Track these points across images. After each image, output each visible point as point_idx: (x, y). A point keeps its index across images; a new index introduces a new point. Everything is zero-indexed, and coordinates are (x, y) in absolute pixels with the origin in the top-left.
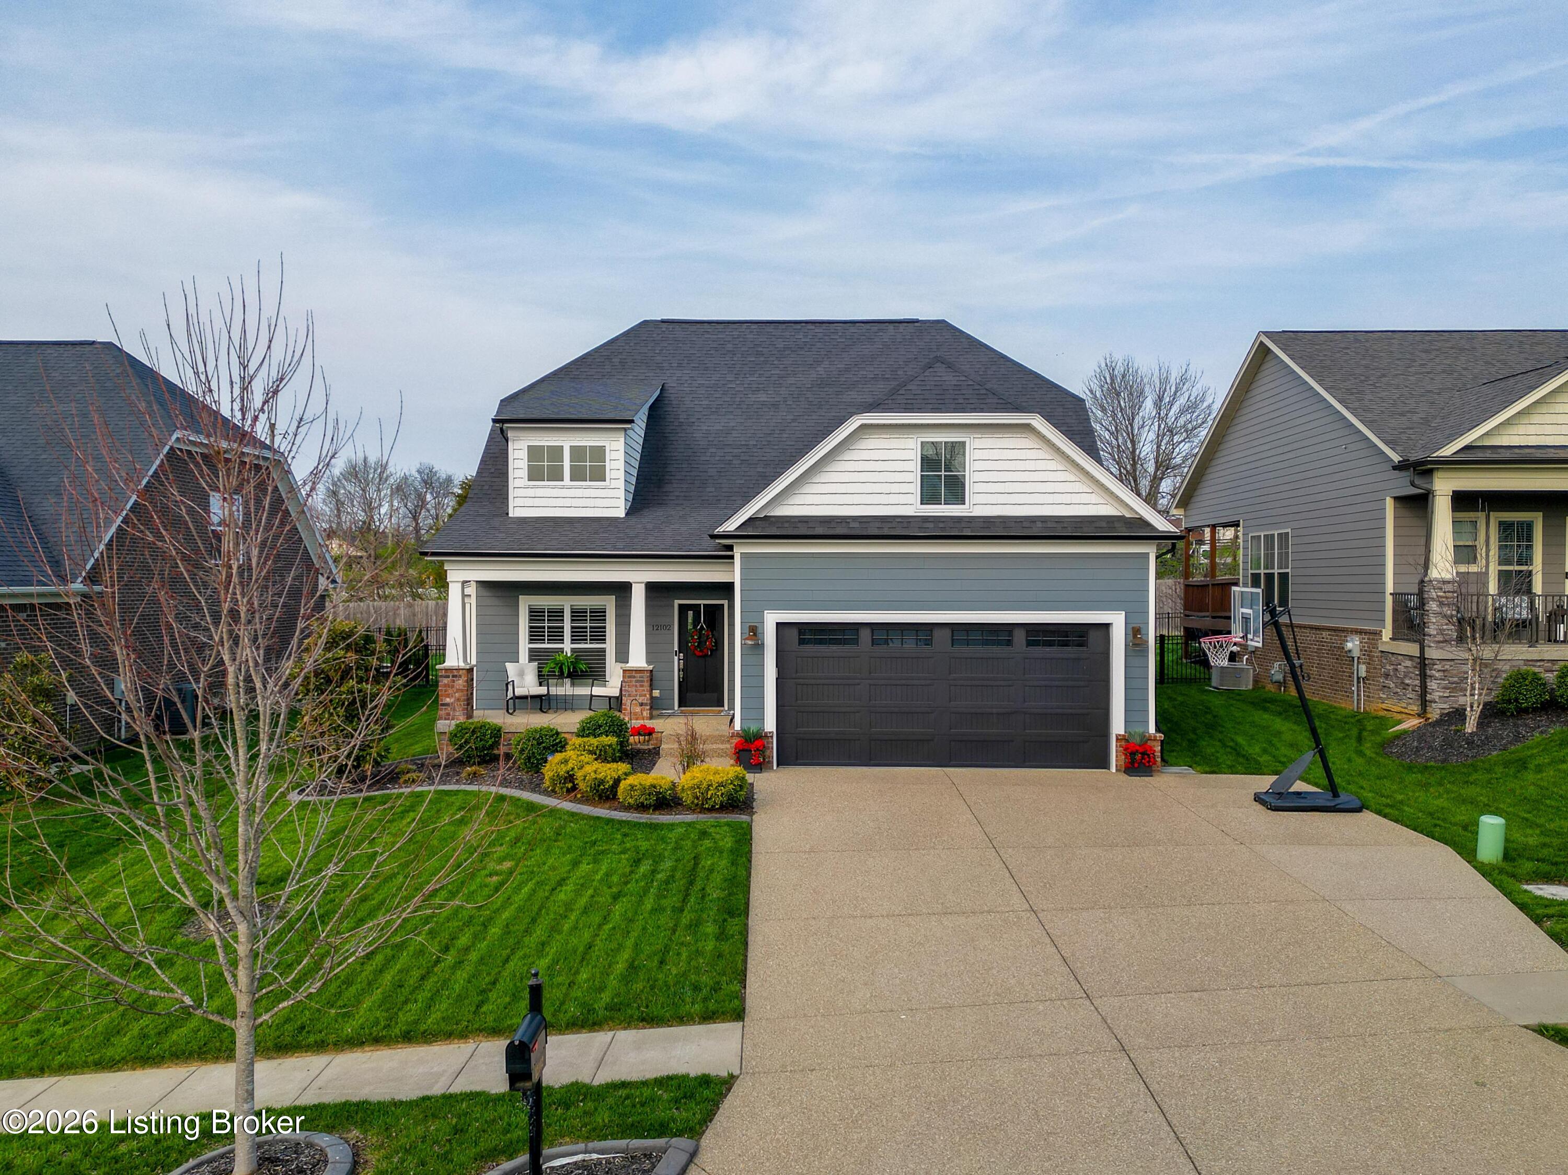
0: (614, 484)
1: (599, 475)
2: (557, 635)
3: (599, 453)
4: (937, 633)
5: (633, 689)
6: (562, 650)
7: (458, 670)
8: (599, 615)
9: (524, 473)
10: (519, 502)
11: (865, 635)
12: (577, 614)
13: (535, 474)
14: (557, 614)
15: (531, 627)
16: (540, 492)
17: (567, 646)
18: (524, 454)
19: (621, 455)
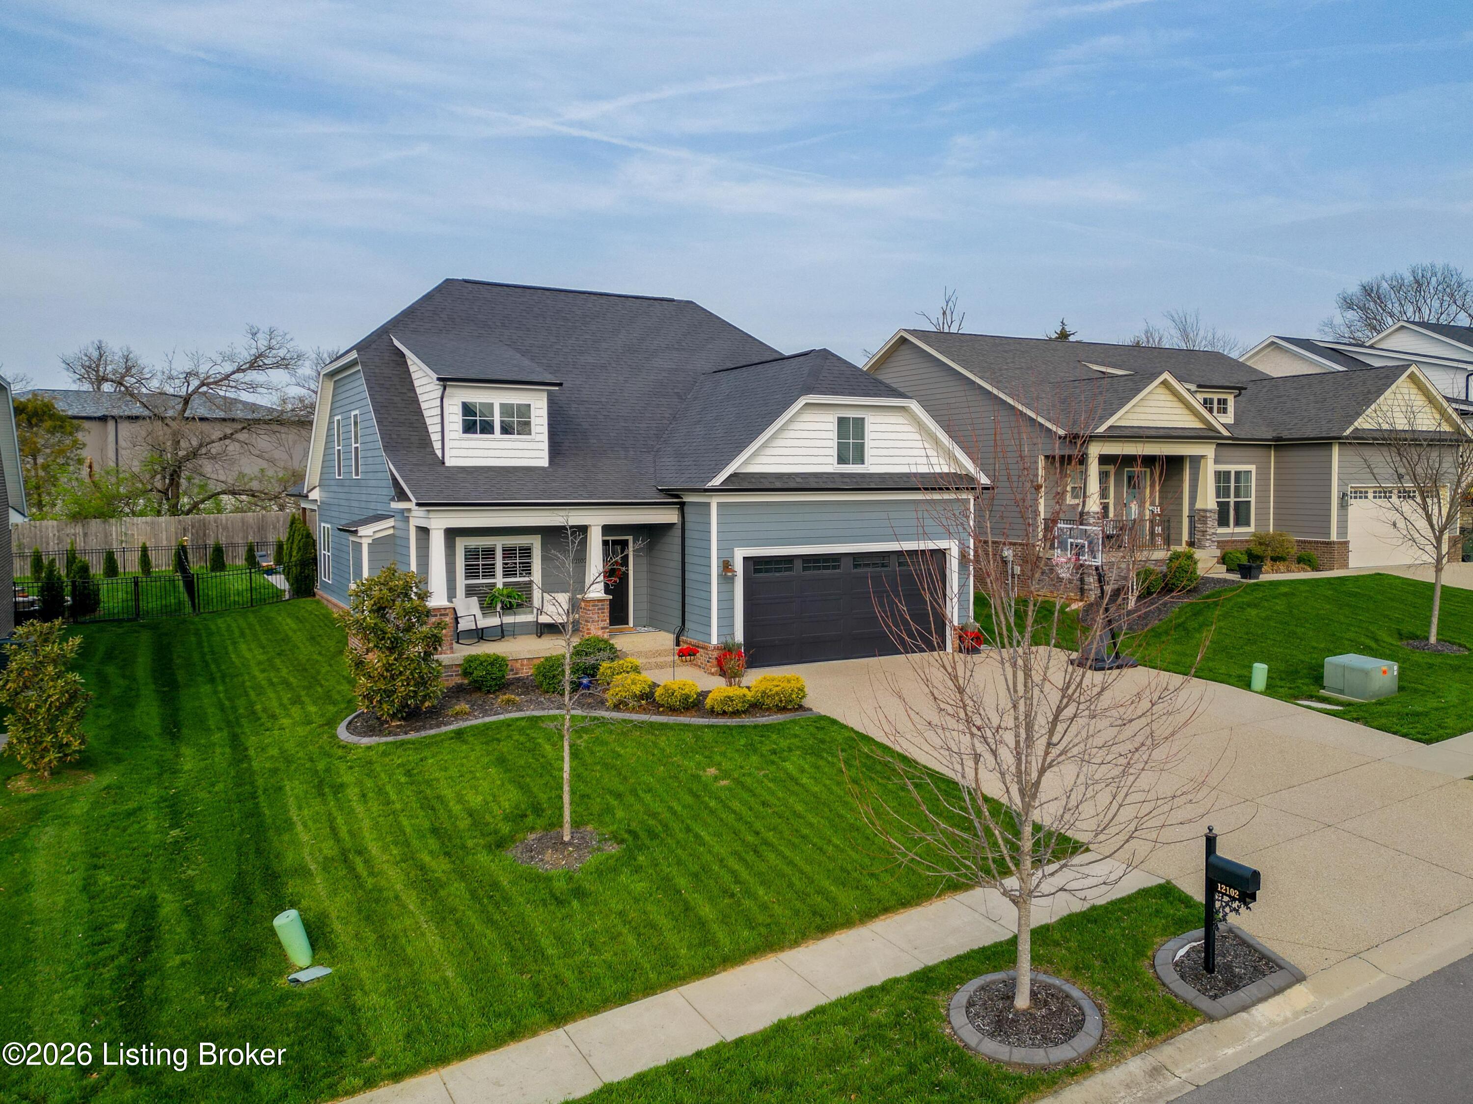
0: (539, 438)
1: (525, 428)
2: (489, 571)
3: (525, 410)
4: (844, 560)
5: (596, 616)
6: (494, 585)
7: (445, 609)
8: (526, 552)
9: (459, 426)
10: (454, 452)
11: (798, 564)
12: (508, 552)
13: (469, 428)
14: (489, 553)
15: (466, 565)
16: (473, 444)
17: (499, 581)
18: (459, 410)
19: (544, 413)
